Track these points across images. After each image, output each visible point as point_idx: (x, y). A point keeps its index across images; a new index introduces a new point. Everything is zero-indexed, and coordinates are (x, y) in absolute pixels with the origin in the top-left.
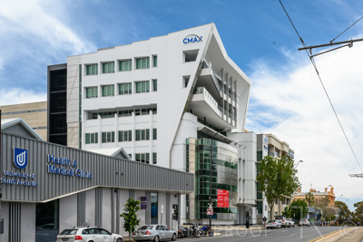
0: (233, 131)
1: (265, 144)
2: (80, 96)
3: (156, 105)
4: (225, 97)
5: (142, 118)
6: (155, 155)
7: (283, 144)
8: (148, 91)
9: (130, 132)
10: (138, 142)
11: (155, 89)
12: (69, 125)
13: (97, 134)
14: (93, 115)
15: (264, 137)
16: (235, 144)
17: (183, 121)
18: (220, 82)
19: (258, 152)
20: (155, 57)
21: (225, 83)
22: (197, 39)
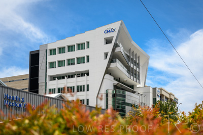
0: (138, 86)
1: (158, 93)
2: (46, 67)
3: (88, 71)
4: (132, 65)
5: (81, 78)
6: (88, 100)
7: (170, 94)
8: (84, 63)
9: (74, 87)
10: (78, 93)
11: (88, 61)
12: (40, 85)
13: (55, 89)
14: (53, 78)
15: (157, 89)
16: (138, 94)
17: (104, 80)
18: (128, 57)
19: (153, 99)
20: (88, 43)
21: (132, 57)
22: (112, 30)
